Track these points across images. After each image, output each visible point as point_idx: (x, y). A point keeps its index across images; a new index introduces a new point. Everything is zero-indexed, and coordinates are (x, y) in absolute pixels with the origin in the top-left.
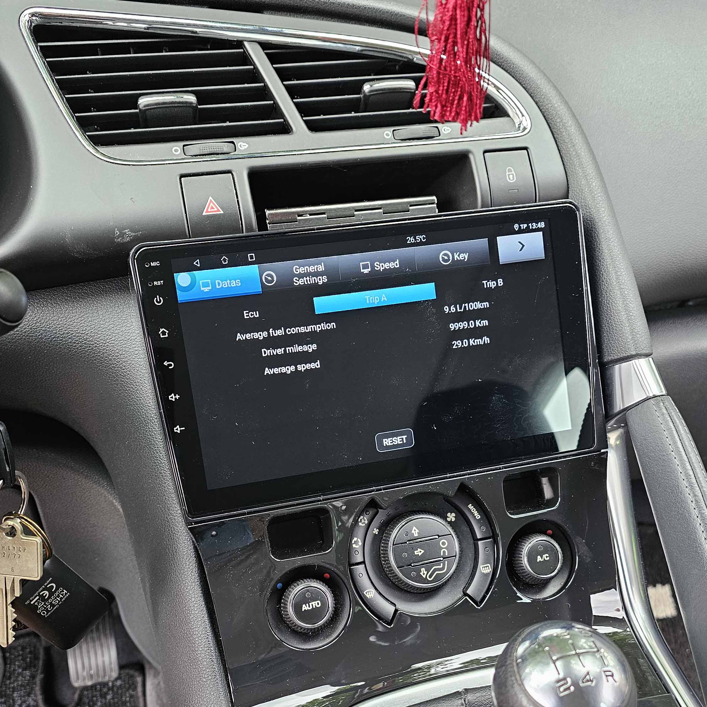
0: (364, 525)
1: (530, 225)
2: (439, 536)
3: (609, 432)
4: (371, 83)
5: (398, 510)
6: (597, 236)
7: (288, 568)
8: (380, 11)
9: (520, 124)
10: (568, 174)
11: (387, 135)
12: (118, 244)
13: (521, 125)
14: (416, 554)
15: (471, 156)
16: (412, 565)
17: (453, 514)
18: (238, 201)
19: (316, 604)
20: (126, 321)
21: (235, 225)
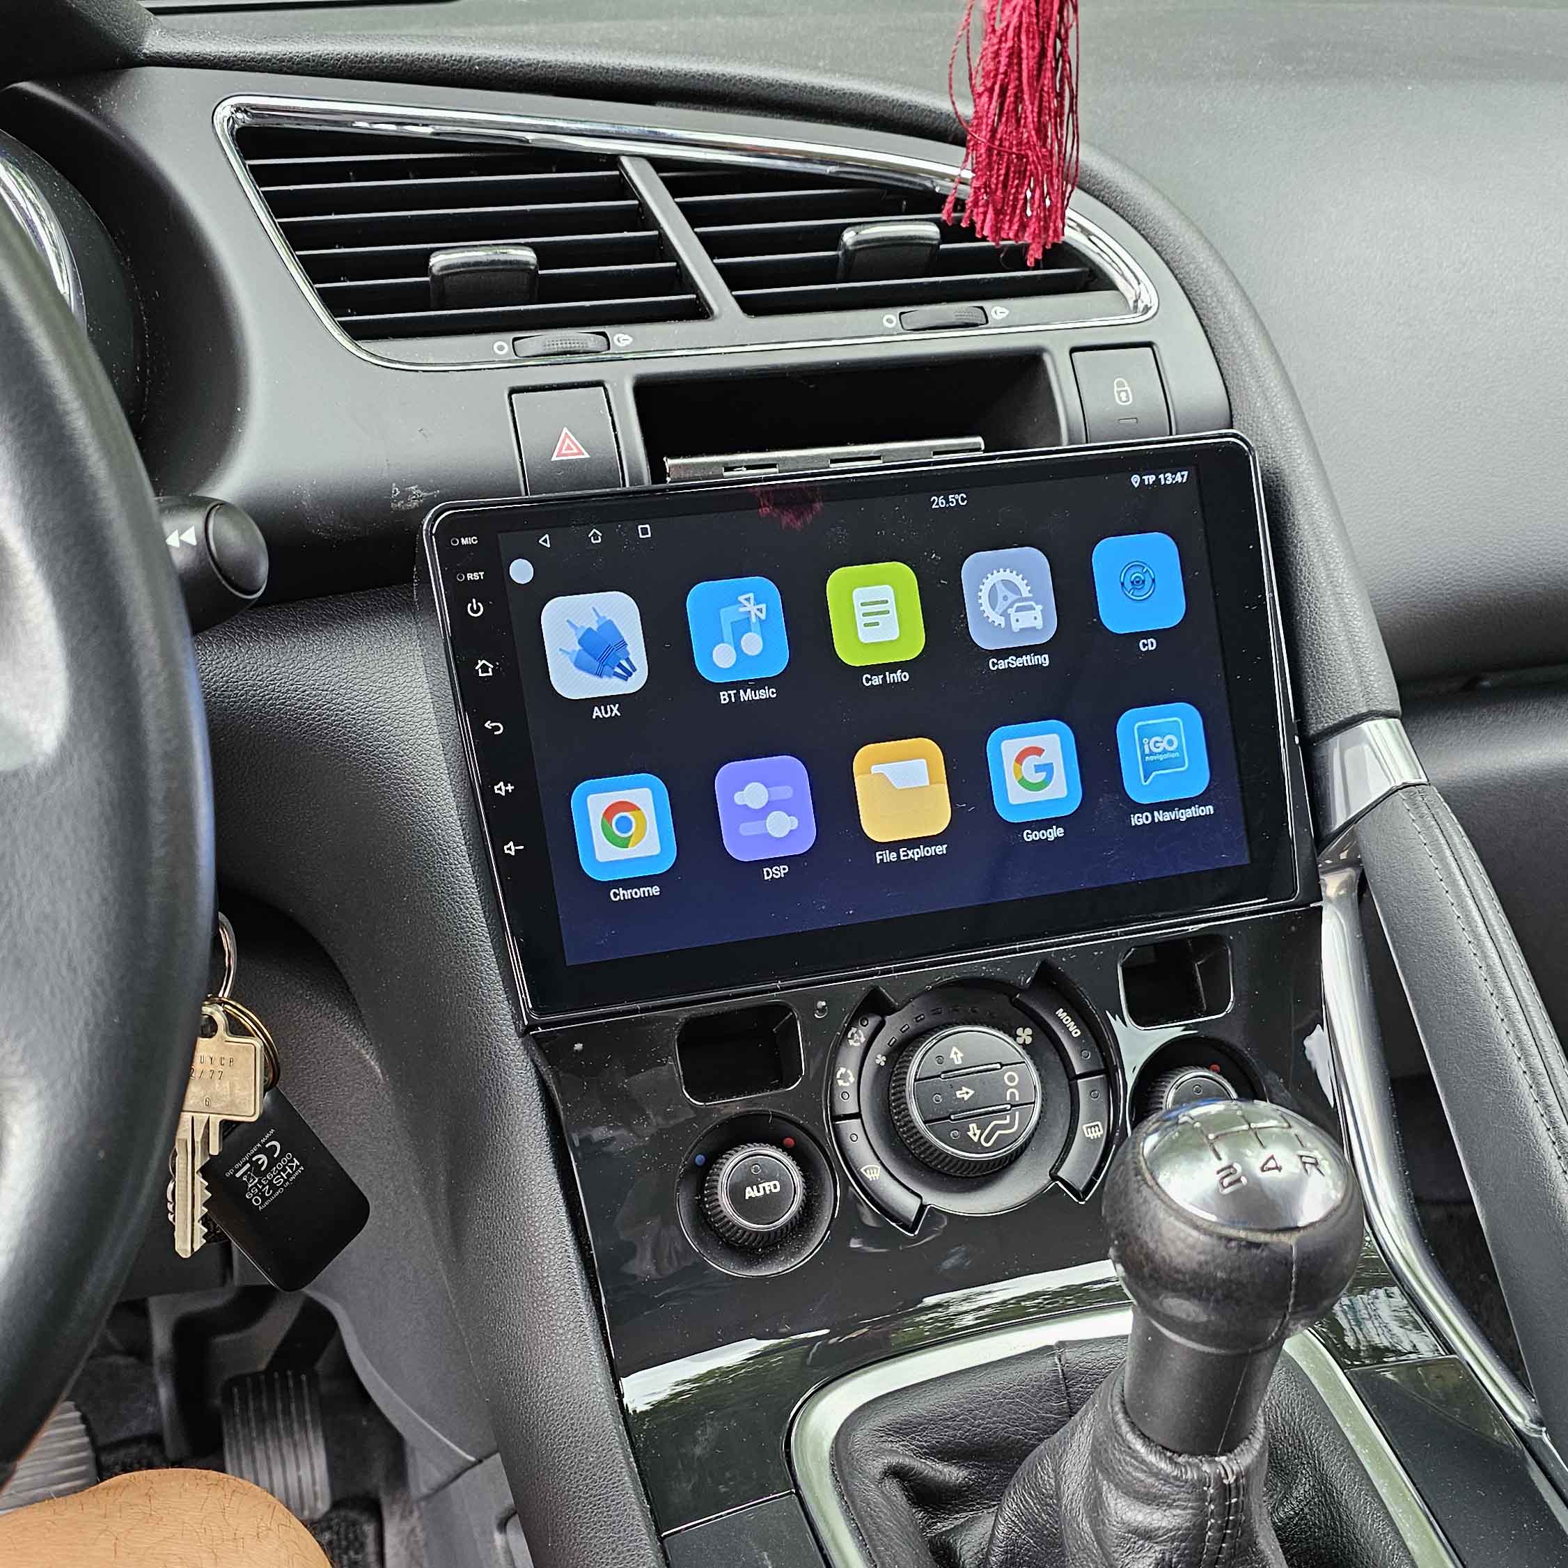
0: (858, 1044)
1: (1161, 476)
2: (1002, 1065)
3: (1324, 873)
4: (856, 228)
5: (922, 1022)
6: (1289, 500)
7: (717, 1118)
8: (872, 100)
9: (1136, 301)
10: (1231, 391)
11: (889, 321)
12: (398, 510)
13: (1139, 301)
14: (959, 1096)
15: (1047, 358)
16: (952, 1117)
17: (1029, 1031)
18: (616, 436)
19: (770, 1187)
20: (405, 665)
21: (611, 475)
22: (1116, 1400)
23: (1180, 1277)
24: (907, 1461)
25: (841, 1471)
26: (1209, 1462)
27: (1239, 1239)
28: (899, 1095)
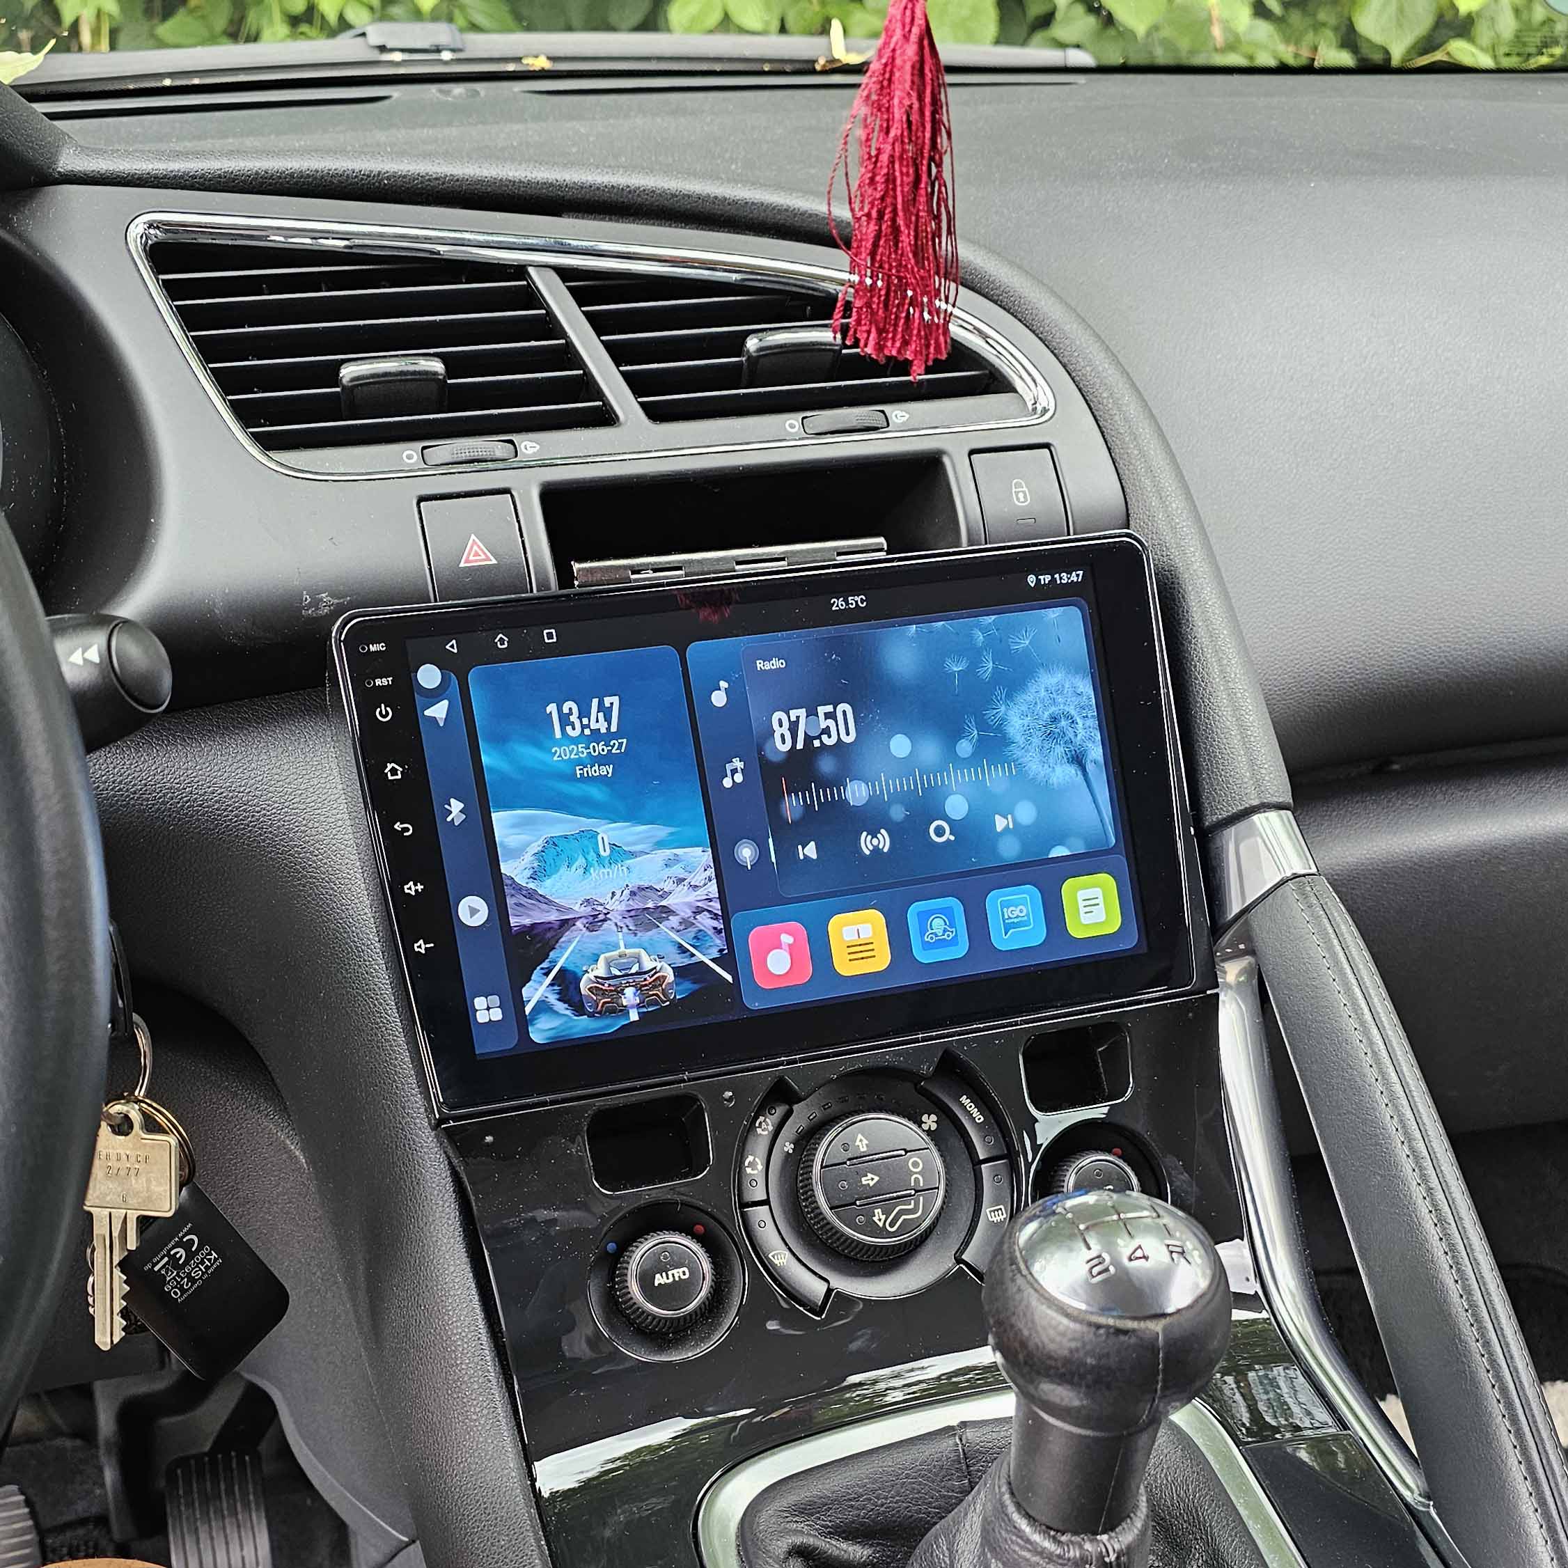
0: (766, 1133)
1: (1057, 576)
2: (907, 1152)
4: (760, 334)
5: (829, 1110)
6: (1183, 597)
7: (626, 1207)
8: (774, 209)
9: (1035, 403)
10: (1127, 490)
11: (792, 426)
12: (310, 618)
13: (1038, 405)
14: (864, 1183)
15: (946, 460)
16: (858, 1203)
17: (934, 1118)
18: (523, 542)
19: (679, 1273)
20: (319, 767)
21: (518, 581)
22: (1003, 1481)
23: (1053, 1363)
24: (811, 1541)
25: (746, 1551)
26: (1091, 1541)
27: (1108, 1327)
28: (806, 1182)
